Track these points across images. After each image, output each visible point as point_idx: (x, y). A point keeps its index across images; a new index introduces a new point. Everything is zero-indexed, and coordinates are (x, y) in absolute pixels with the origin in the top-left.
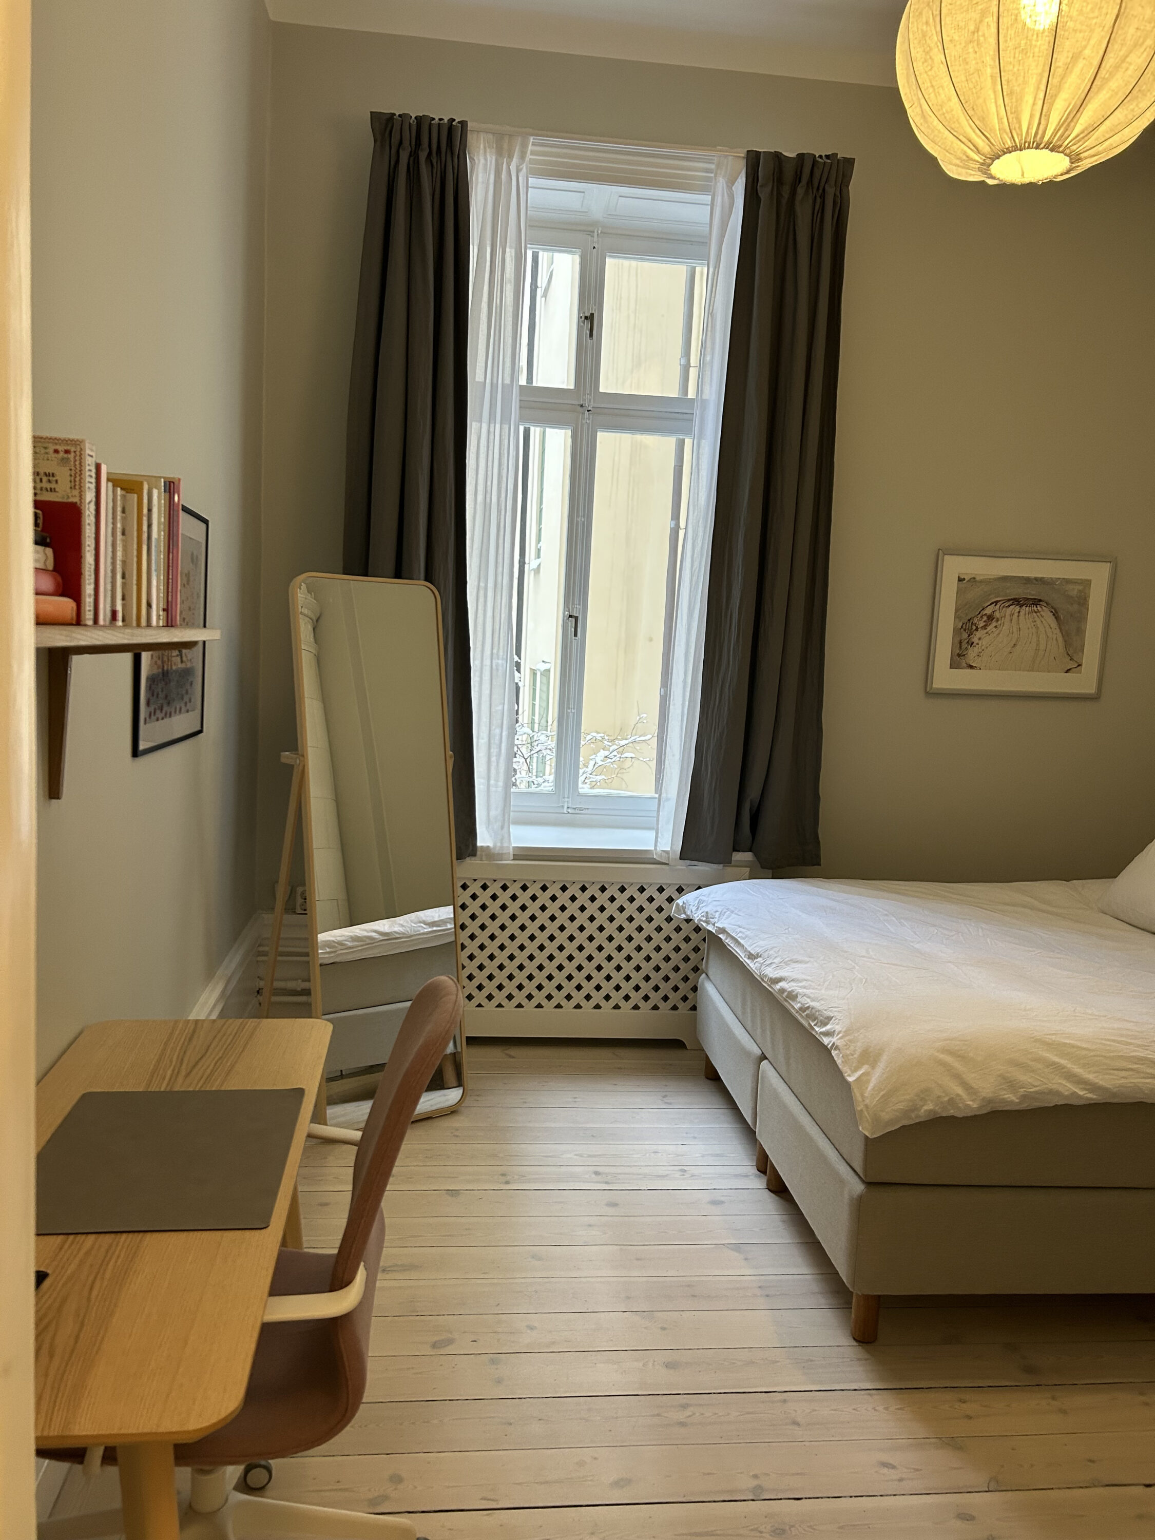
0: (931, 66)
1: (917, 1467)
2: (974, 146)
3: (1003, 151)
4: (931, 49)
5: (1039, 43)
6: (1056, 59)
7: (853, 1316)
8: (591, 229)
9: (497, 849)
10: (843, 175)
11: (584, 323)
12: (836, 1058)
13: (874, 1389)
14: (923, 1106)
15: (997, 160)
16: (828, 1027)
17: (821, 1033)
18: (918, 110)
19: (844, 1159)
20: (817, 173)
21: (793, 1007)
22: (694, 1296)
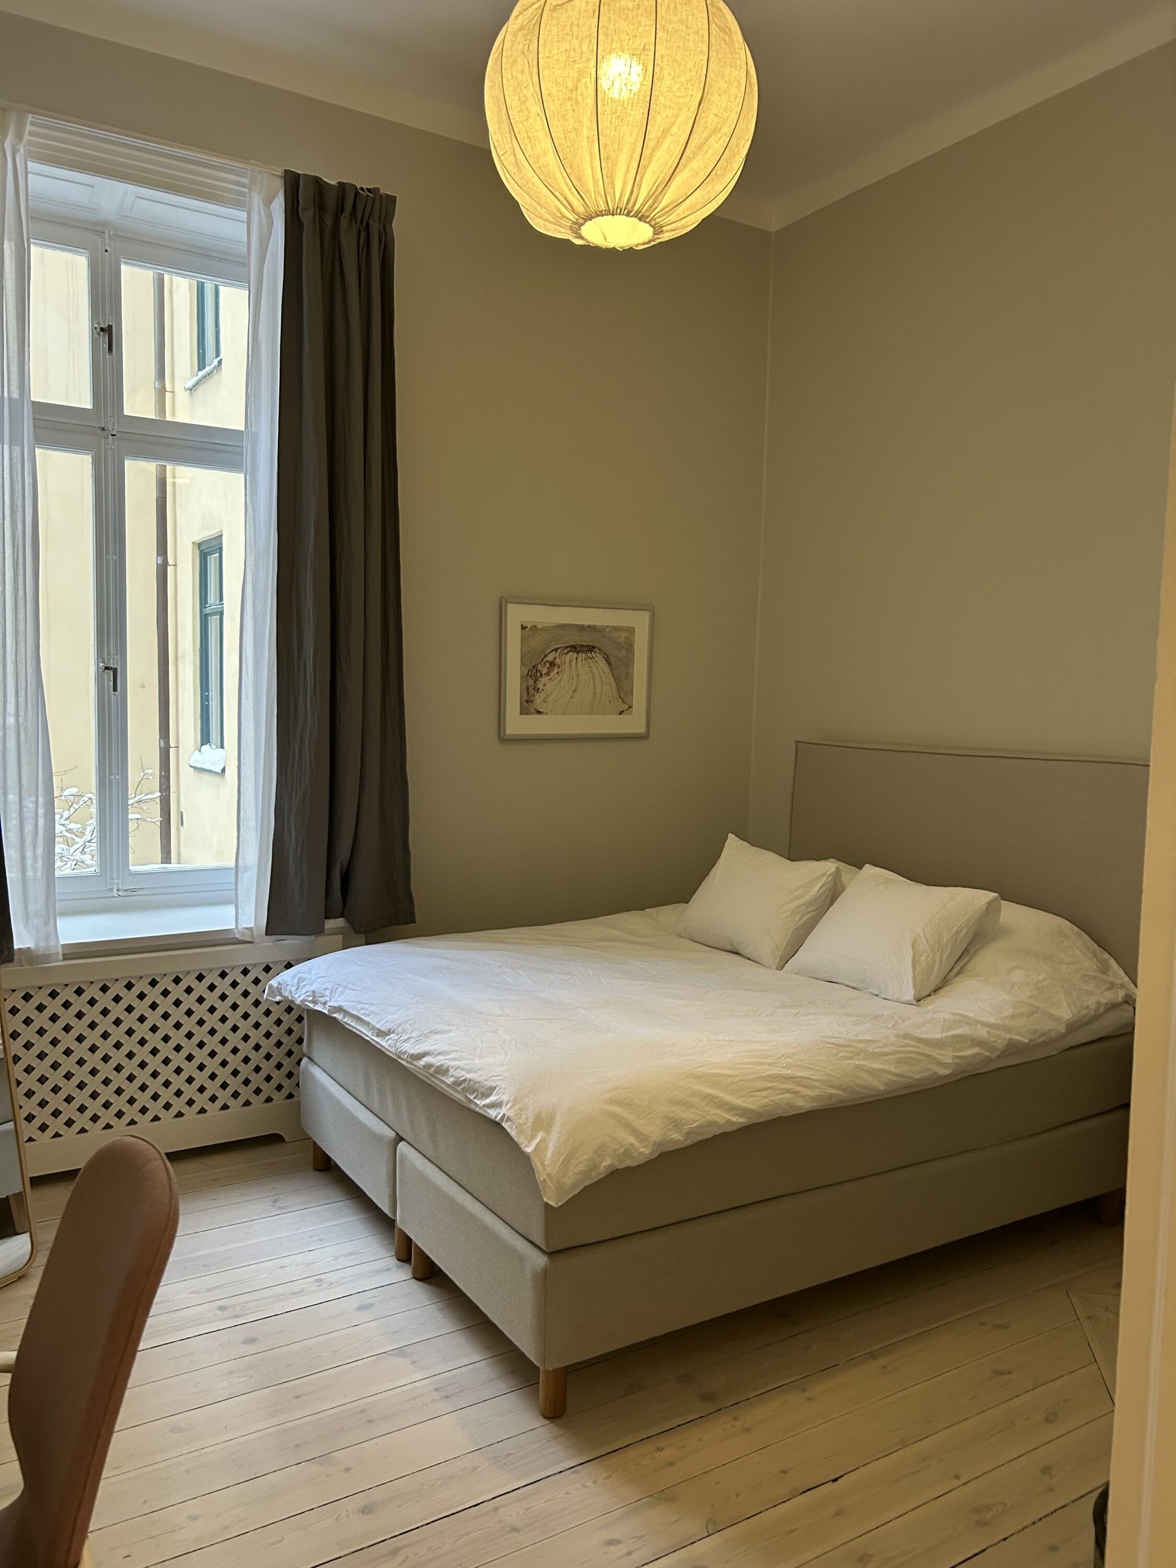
0: (527, 116)
1: (638, 1534)
2: (570, 204)
3: (596, 213)
4: (527, 99)
5: (633, 113)
6: (650, 131)
7: (541, 1394)
8: (100, 229)
9: (41, 949)
10: (386, 212)
11: (99, 335)
12: (509, 1130)
13: (578, 1465)
14: (602, 1162)
15: (589, 222)
16: (492, 1099)
17: (484, 1106)
18: (512, 158)
19: (520, 1234)
20: (360, 206)
21: (444, 1082)
22: (370, 1421)
